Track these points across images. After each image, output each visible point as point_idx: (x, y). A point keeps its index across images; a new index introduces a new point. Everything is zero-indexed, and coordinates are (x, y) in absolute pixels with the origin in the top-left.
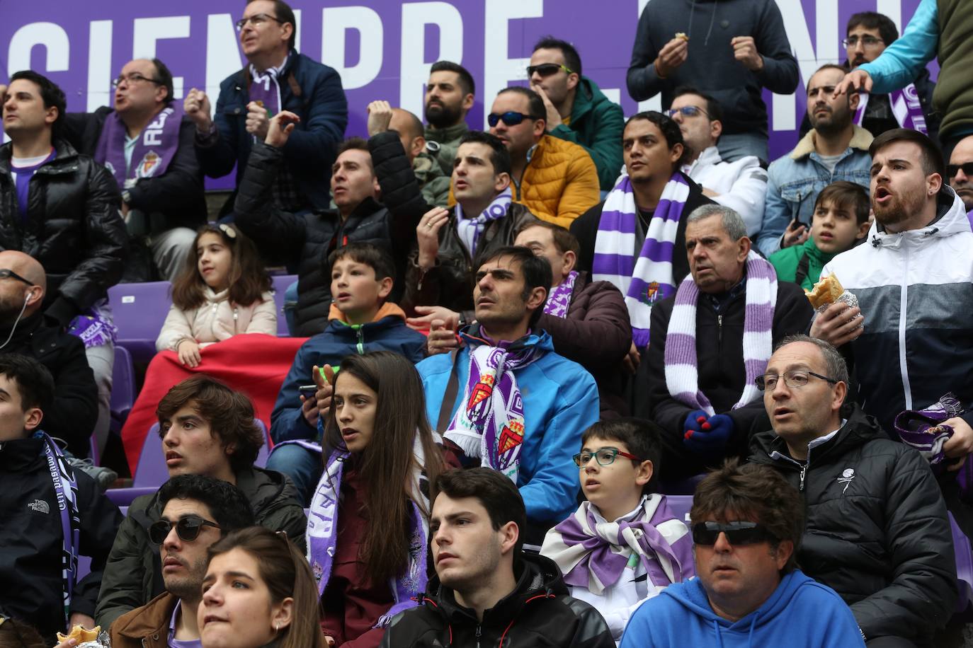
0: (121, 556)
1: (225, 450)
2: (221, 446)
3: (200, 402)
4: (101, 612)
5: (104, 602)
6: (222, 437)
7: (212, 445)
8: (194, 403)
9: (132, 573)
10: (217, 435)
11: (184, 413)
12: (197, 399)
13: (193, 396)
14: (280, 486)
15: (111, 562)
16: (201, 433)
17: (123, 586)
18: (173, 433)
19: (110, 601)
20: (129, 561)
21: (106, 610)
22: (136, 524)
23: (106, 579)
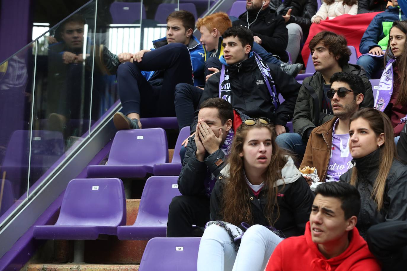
0: (301, 100)
1: (336, 59)
2: (334, 57)
3: (323, 42)
4: (295, 120)
5: (295, 117)
6: (334, 53)
7: (330, 57)
8: (321, 42)
9: (306, 106)
10: (332, 53)
11: (318, 46)
12: (323, 40)
13: (321, 39)
14: (359, 71)
15: (298, 102)
16: (326, 53)
17: (303, 111)
18: (315, 54)
19: (298, 116)
20: (305, 101)
21: (296, 120)
22: (306, 88)
23: (296, 109)
